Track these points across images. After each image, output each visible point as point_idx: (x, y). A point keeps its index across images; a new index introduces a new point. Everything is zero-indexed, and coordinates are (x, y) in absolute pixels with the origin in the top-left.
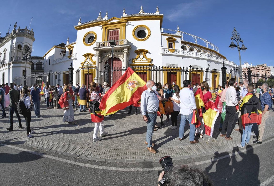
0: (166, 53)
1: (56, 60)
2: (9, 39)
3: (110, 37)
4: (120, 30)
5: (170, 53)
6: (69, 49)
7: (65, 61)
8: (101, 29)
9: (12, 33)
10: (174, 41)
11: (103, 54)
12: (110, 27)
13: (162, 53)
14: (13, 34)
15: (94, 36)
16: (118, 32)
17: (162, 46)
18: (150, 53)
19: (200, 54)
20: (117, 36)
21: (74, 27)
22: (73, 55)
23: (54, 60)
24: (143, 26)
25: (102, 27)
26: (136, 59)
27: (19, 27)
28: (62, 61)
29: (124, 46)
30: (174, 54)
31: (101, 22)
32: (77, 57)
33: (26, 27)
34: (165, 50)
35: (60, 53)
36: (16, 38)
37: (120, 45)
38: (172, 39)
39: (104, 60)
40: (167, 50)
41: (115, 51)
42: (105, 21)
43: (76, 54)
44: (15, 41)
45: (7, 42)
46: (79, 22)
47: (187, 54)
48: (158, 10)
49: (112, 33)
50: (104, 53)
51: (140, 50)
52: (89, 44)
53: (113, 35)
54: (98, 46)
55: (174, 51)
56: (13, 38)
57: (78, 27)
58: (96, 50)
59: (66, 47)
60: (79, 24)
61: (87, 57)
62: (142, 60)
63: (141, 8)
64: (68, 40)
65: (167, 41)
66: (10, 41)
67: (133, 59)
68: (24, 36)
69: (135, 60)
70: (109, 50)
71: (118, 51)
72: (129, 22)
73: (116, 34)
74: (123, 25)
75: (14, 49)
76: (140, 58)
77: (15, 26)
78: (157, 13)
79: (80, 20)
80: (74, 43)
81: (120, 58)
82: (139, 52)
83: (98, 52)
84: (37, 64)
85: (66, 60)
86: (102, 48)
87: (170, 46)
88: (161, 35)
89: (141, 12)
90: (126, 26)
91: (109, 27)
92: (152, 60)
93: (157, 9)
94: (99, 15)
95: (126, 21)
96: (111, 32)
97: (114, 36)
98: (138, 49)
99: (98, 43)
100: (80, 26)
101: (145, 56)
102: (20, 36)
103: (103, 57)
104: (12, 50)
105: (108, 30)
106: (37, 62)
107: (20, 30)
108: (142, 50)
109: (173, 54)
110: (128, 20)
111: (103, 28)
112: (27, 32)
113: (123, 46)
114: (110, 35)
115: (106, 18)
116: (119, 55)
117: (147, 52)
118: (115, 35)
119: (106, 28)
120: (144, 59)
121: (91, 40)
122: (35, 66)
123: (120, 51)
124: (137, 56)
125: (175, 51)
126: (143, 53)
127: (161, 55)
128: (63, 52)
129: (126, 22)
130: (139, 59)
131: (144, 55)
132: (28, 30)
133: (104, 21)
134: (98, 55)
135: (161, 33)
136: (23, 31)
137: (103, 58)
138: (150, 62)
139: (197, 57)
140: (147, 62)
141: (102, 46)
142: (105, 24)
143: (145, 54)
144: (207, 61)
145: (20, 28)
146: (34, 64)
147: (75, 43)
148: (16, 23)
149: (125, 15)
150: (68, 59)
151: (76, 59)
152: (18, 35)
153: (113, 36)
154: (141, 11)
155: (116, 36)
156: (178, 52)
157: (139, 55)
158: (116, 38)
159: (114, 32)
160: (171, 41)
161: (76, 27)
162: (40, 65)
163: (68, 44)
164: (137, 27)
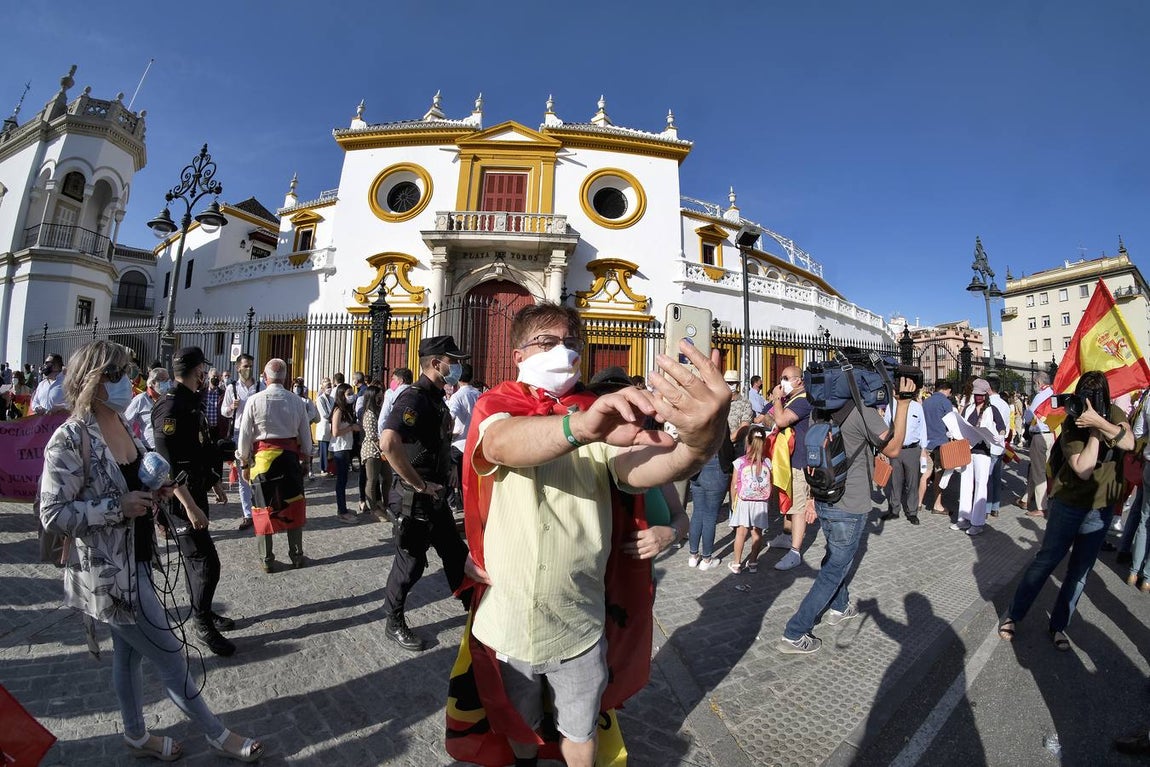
0: (697, 282)
1: (228, 270)
2: (25, 137)
3: (490, 196)
4: (530, 176)
5: (708, 282)
6: (297, 223)
7: (273, 278)
8: (454, 161)
9: (44, 112)
10: (721, 240)
11: (459, 261)
12: (494, 157)
13: (685, 279)
14: (52, 117)
15: (420, 184)
16: (522, 180)
17: (683, 255)
18: (643, 277)
20: (519, 196)
21: (334, 133)
22: (317, 255)
23: (216, 267)
24: (619, 174)
25: (456, 154)
26: (592, 292)
27: (88, 90)
28: (259, 273)
29: (557, 240)
30: (721, 284)
31: (454, 133)
32: (336, 264)
33: (121, 96)
34: (693, 271)
35: (243, 242)
36: (63, 138)
37: (540, 235)
38: (716, 232)
39: (462, 287)
40: (698, 271)
41: (513, 254)
42: (475, 130)
43: (334, 250)
44: (55, 151)
45: (12, 154)
46: (354, 116)
47: (757, 287)
48: (673, 123)
49: (497, 181)
50: (464, 257)
51: (611, 260)
52: (393, 213)
53: (500, 191)
54: (444, 228)
55: (721, 274)
56: (47, 135)
57: (350, 135)
58: (433, 244)
59: (281, 215)
60: (357, 125)
61: (383, 267)
62: (612, 298)
63: (601, 104)
64: (293, 187)
65: (698, 239)
66: (32, 150)
67: (580, 295)
68: (104, 136)
69: (588, 295)
70: (487, 247)
71: (524, 256)
72: (568, 149)
73: (514, 189)
74: (545, 160)
75: (50, 187)
76: (608, 293)
77: (67, 83)
78: (670, 135)
79: (359, 110)
80: (323, 200)
81: (531, 285)
82: (605, 268)
85: (276, 273)
86: (461, 237)
87: (707, 256)
88: (683, 213)
89: (599, 121)
90: (556, 163)
91: (489, 159)
92: (648, 302)
93: (670, 120)
94: (432, 104)
95: (557, 143)
96: (492, 177)
97: (505, 196)
98: (600, 256)
99: (446, 216)
100: (364, 133)
101: (623, 287)
102: (87, 133)
103: (458, 275)
104: (36, 194)
105: (484, 169)
107: (87, 102)
108: (617, 260)
109: (716, 285)
110: (567, 140)
111: (462, 158)
112: (121, 119)
113: (551, 240)
114: (491, 190)
115: (475, 119)
116: (526, 274)
117: (632, 270)
118: (509, 191)
119: (476, 158)
120: (621, 297)
121: (403, 197)
123: (530, 257)
124: (594, 282)
125: (724, 274)
126: (619, 273)
127: (681, 286)
128: (253, 236)
129: (555, 147)
130: (604, 296)
131: (623, 282)
132: (125, 111)
133: (469, 129)
134: (442, 264)
135: (681, 209)
136: (103, 112)
137: (459, 280)
138: (644, 308)
140: (632, 306)
141: (463, 229)
142: (471, 145)
143: (625, 277)
144: (814, 313)
145: (90, 96)
147: (333, 203)
148: (75, 67)
149: (552, 121)
150: (291, 269)
151: (332, 272)
152: (75, 126)
153: (500, 195)
154: (601, 115)
155: (514, 196)
156: (731, 278)
157: (602, 280)
158: (513, 205)
159: (506, 180)
160: (711, 238)
161: (340, 136)
162: (136, 287)
163: (290, 202)
164: (599, 175)
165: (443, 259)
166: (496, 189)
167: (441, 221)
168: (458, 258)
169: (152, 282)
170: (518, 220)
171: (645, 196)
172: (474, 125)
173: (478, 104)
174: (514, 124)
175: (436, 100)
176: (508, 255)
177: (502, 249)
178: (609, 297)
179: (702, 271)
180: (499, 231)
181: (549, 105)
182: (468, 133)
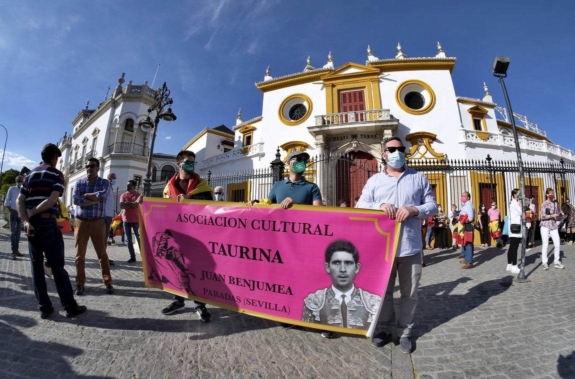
0: (473, 142)
1: (211, 159)
2: (105, 107)
3: (344, 105)
4: (366, 91)
5: (479, 141)
6: (243, 133)
7: (233, 161)
8: (322, 89)
9: (113, 95)
10: (484, 115)
11: (331, 142)
12: (343, 83)
13: (465, 140)
14: (116, 97)
15: (306, 104)
16: (361, 94)
17: (463, 126)
18: (440, 142)
19: (534, 144)
20: (361, 103)
21: (256, 84)
22: (254, 147)
23: (205, 159)
25: (322, 85)
26: (410, 154)
27: (131, 82)
28: (226, 160)
29: (386, 124)
30: (488, 142)
31: (319, 74)
32: (264, 151)
34: (470, 136)
35: (219, 146)
36: (122, 104)
37: (376, 122)
38: (480, 110)
39: (335, 157)
40: (473, 136)
41: (362, 135)
42: (330, 70)
43: (263, 144)
44: (118, 111)
45: (101, 115)
46: (266, 75)
48: (441, 49)
49: (347, 96)
50: (334, 140)
51: (419, 133)
52: (292, 121)
53: (350, 101)
54: (320, 124)
55: (487, 136)
56: (115, 104)
57: (264, 84)
58: (316, 134)
59: (235, 129)
60: (267, 78)
61: (290, 150)
62: (423, 156)
63: (399, 48)
64: (240, 115)
65: (470, 116)
66: (109, 112)
68: (140, 101)
70: (346, 133)
71: (368, 136)
72: (384, 73)
73: (358, 99)
74: (373, 81)
75: (117, 126)
76: (420, 153)
77: (121, 81)
79: (267, 71)
80: (255, 119)
81: (373, 153)
82: (417, 138)
83: (321, 137)
84: (162, 171)
85: (234, 159)
86: (330, 128)
87: (477, 126)
88: (458, 101)
89: (400, 56)
90: (379, 81)
91: (341, 85)
92: (445, 157)
93: (439, 47)
94: (307, 63)
95: (377, 70)
96: (344, 95)
97: (353, 104)
98: (411, 132)
99: (321, 118)
100: (271, 82)
101: (429, 149)
102: (132, 101)
103: (331, 150)
104: (111, 131)
105: (339, 91)
106: (163, 165)
107: (131, 87)
108: (423, 133)
109: (485, 143)
110: (383, 68)
111: (326, 87)
112: (148, 93)
113: (382, 124)
114: (345, 102)
115: (330, 65)
116: (371, 146)
117: (433, 138)
118: (355, 101)
119: (333, 86)
120: (428, 155)
121: (297, 112)
122: (159, 174)
123: (372, 136)
124: (411, 148)
125: (488, 136)
126: (425, 141)
127: (464, 146)
128: (224, 143)
129: (378, 73)
130: (418, 156)
131: (428, 146)
132: (150, 89)
133: (327, 71)
134: (321, 144)
135: (457, 98)
136: (139, 90)
138: (443, 161)
139: (530, 148)
140: (436, 160)
141: (331, 124)
142: (330, 79)
143: (430, 143)
145: (132, 84)
146: (157, 169)
147: (260, 120)
148: (124, 74)
149: (372, 59)
150: (241, 156)
151: (263, 155)
152: (126, 98)
153: (351, 104)
154: (400, 54)
155: (358, 103)
156: (493, 138)
157: (415, 146)
158: (359, 107)
159: (352, 95)
160: (478, 114)
161: (259, 85)
162: (169, 173)
163: (239, 122)
164: (405, 85)
165: (322, 141)
166: (348, 100)
167: (318, 121)
168: (330, 140)
169: (177, 170)
170: (362, 115)
171: (434, 93)
172: (329, 68)
173: (329, 57)
174: (351, 64)
175: (308, 61)
176: (359, 136)
177: (354, 133)
178: (421, 155)
179: (475, 135)
180: (352, 123)
181: (369, 51)
182: (326, 73)
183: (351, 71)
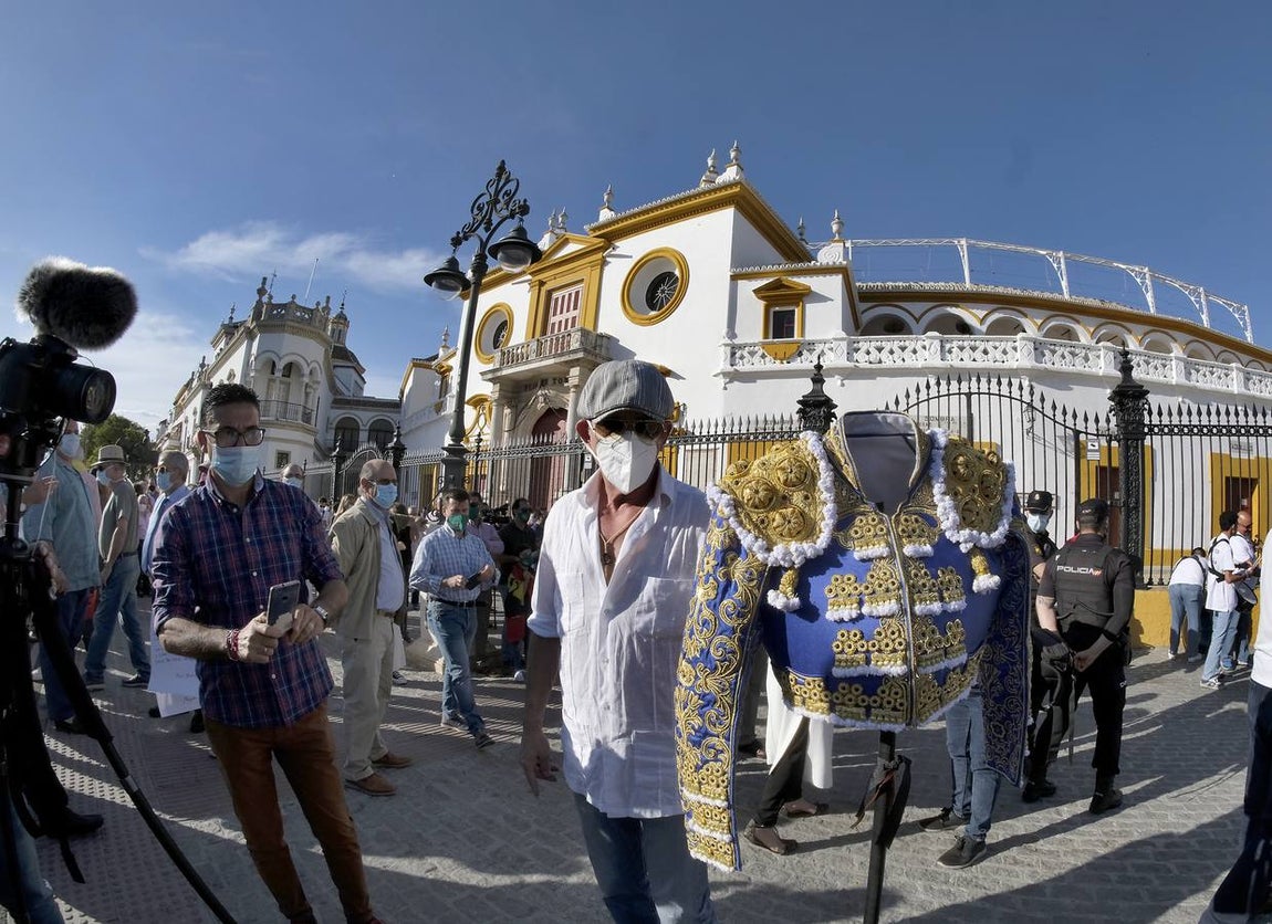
0: (750, 368)
1: (412, 419)
2: (239, 337)
3: (554, 320)
4: (583, 287)
5: (769, 365)
6: (441, 374)
8: (527, 292)
9: (249, 317)
10: (804, 297)
12: (557, 276)
13: (725, 367)
14: (252, 322)
16: (576, 295)
17: (731, 335)
20: (575, 313)
22: (446, 401)
24: (661, 255)
25: (528, 283)
28: (423, 421)
33: (294, 297)
34: (745, 354)
36: (258, 337)
38: (788, 286)
39: (521, 420)
40: (754, 353)
44: (255, 347)
47: (874, 355)
49: (560, 301)
53: (562, 312)
55: (799, 348)
56: (251, 335)
61: (478, 409)
65: (761, 304)
68: (284, 331)
70: (535, 377)
72: (614, 244)
73: (571, 306)
74: (592, 264)
77: (261, 292)
78: (731, 171)
83: (498, 386)
84: (370, 431)
87: (780, 325)
88: (734, 277)
90: (604, 263)
91: (554, 280)
93: (733, 153)
95: (600, 242)
96: (556, 300)
97: (564, 317)
99: (500, 353)
102: (271, 332)
103: (518, 406)
105: (549, 293)
106: (372, 420)
107: (271, 307)
109: (786, 366)
111: (532, 287)
112: (298, 313)
113: (568, 358)
114: (555, 314)
116: (559, 396)
118: (568, 309)
119: (542, 283)
121: (503, 337)
122: (363, 437)
125: (804, 348)
127: (721, 381)
129: (602, 247)
132: (300, 307)
134: (496, 400)
135: (732, 271)
136: (282, 312)
137: (525, 407)
141: (510, 363)
145: (273, 301)
148: (265, 280)
149: (605, 215)
150: (436, 416)
152: (263, 328)
153: (561, 317)
155: (571, 314)
156: (817, 351)
158: (570, 324)
159: (566, 299)
160: (783, 299)
164: (644, 262)
165: (497, 396)
167: (497, 359)
168: (521, 391)
174: (567, 235)
176: (550, 382)
177: (544, 376)
179: (761, 352)
181: (606, 198)
183: (571, 248)
